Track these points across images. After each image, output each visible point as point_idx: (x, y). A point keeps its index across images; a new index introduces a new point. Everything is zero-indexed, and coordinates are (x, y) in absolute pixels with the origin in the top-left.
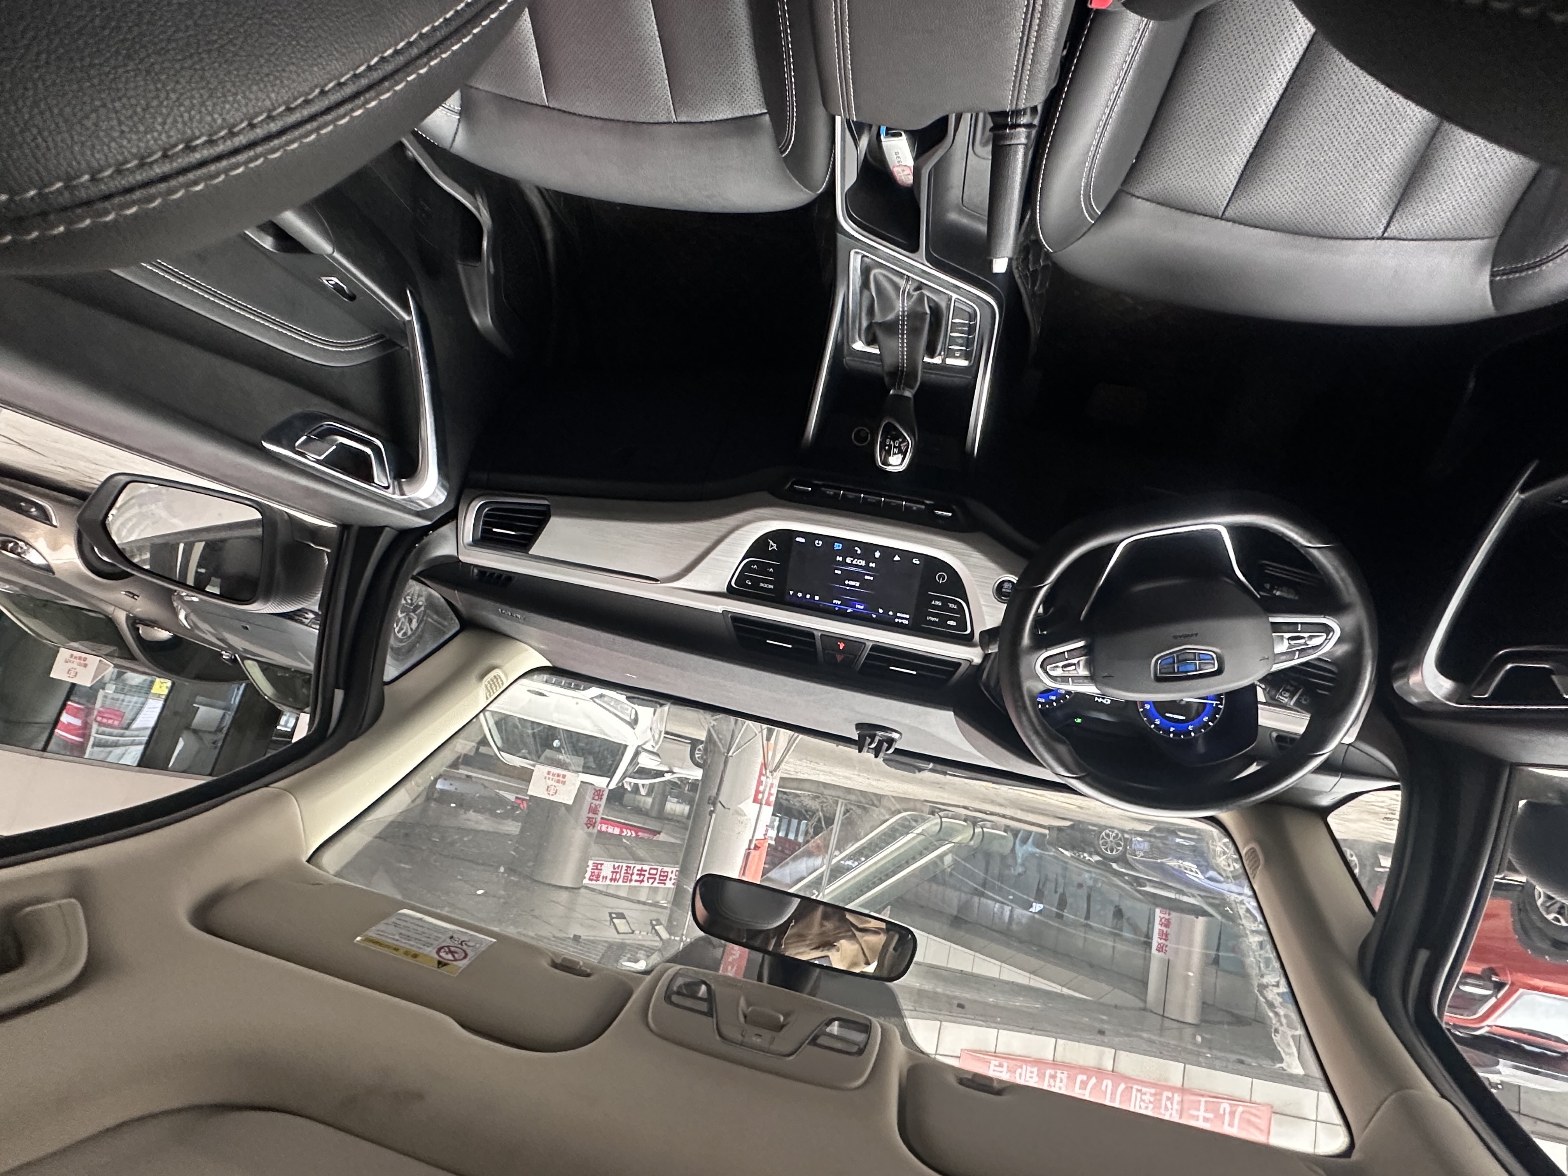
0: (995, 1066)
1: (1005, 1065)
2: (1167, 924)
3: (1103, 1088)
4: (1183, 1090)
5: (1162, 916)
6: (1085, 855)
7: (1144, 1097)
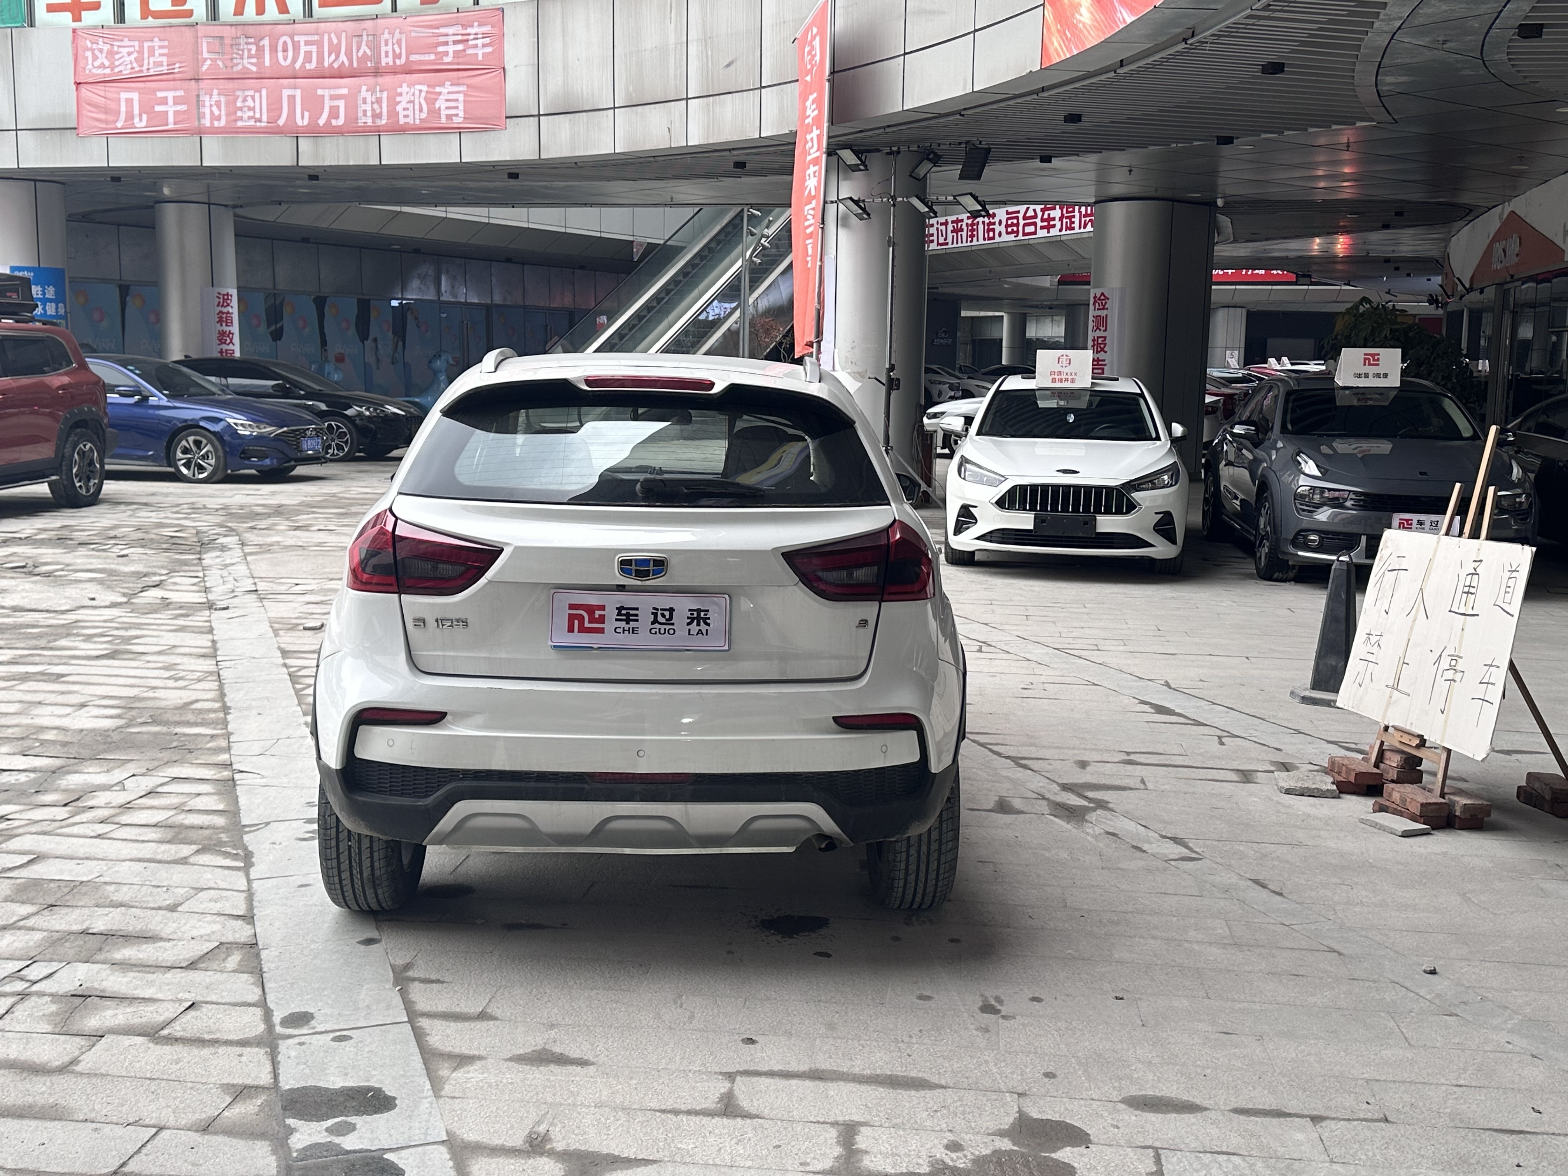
0: (457, 115)
1: (443, 120)
2: (224, 337)
3: (306, 114)
4: (200, 132)
5: (231, 347)
6: (367, 413)
7: (251, 114)
